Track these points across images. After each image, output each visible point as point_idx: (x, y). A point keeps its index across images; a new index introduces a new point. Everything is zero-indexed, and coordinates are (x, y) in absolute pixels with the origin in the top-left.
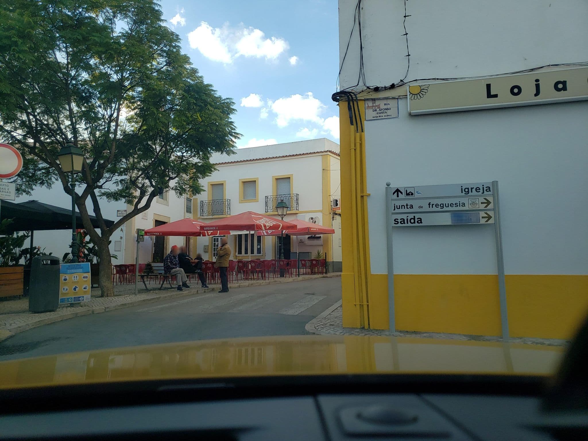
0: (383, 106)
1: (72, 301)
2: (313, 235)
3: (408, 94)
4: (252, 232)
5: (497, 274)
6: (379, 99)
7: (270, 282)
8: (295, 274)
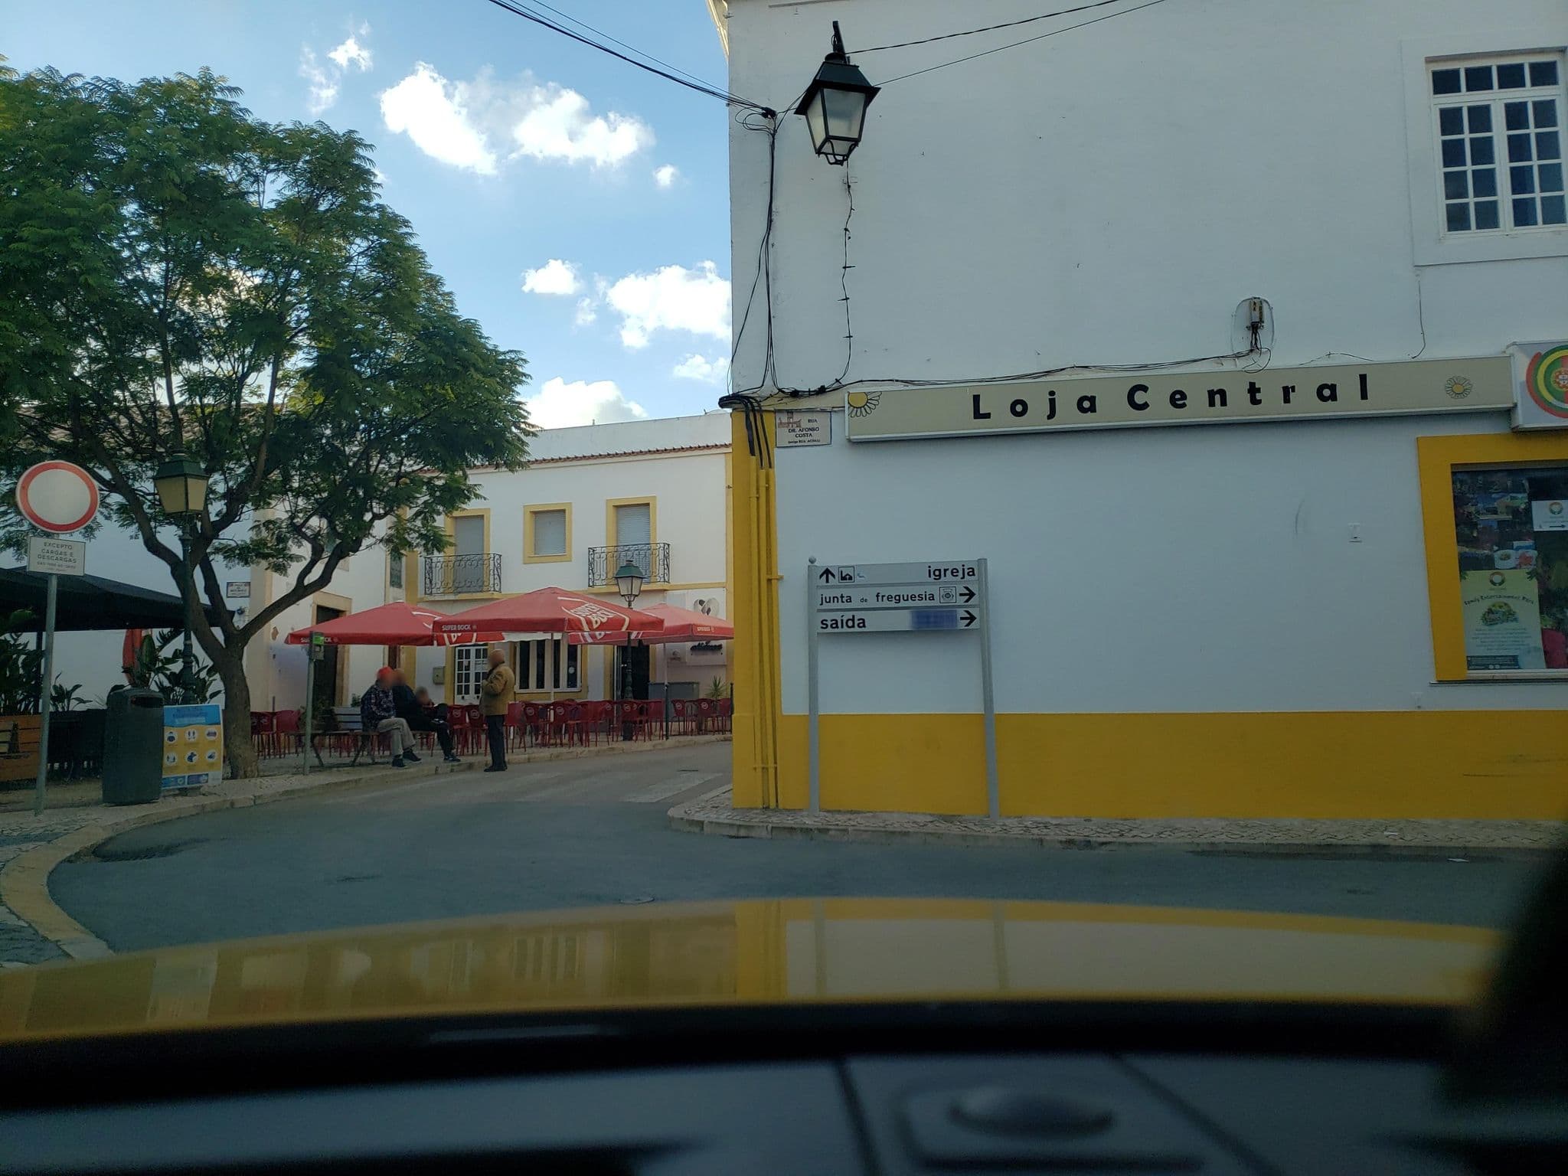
0: (805, 424)
1: (184, 783)
2: (704, 642)
3: (847, 406)
4: (557, 636)
5: (983, 713)
6: (799, 411)
7: (599, 751)
8: (658, 733)
